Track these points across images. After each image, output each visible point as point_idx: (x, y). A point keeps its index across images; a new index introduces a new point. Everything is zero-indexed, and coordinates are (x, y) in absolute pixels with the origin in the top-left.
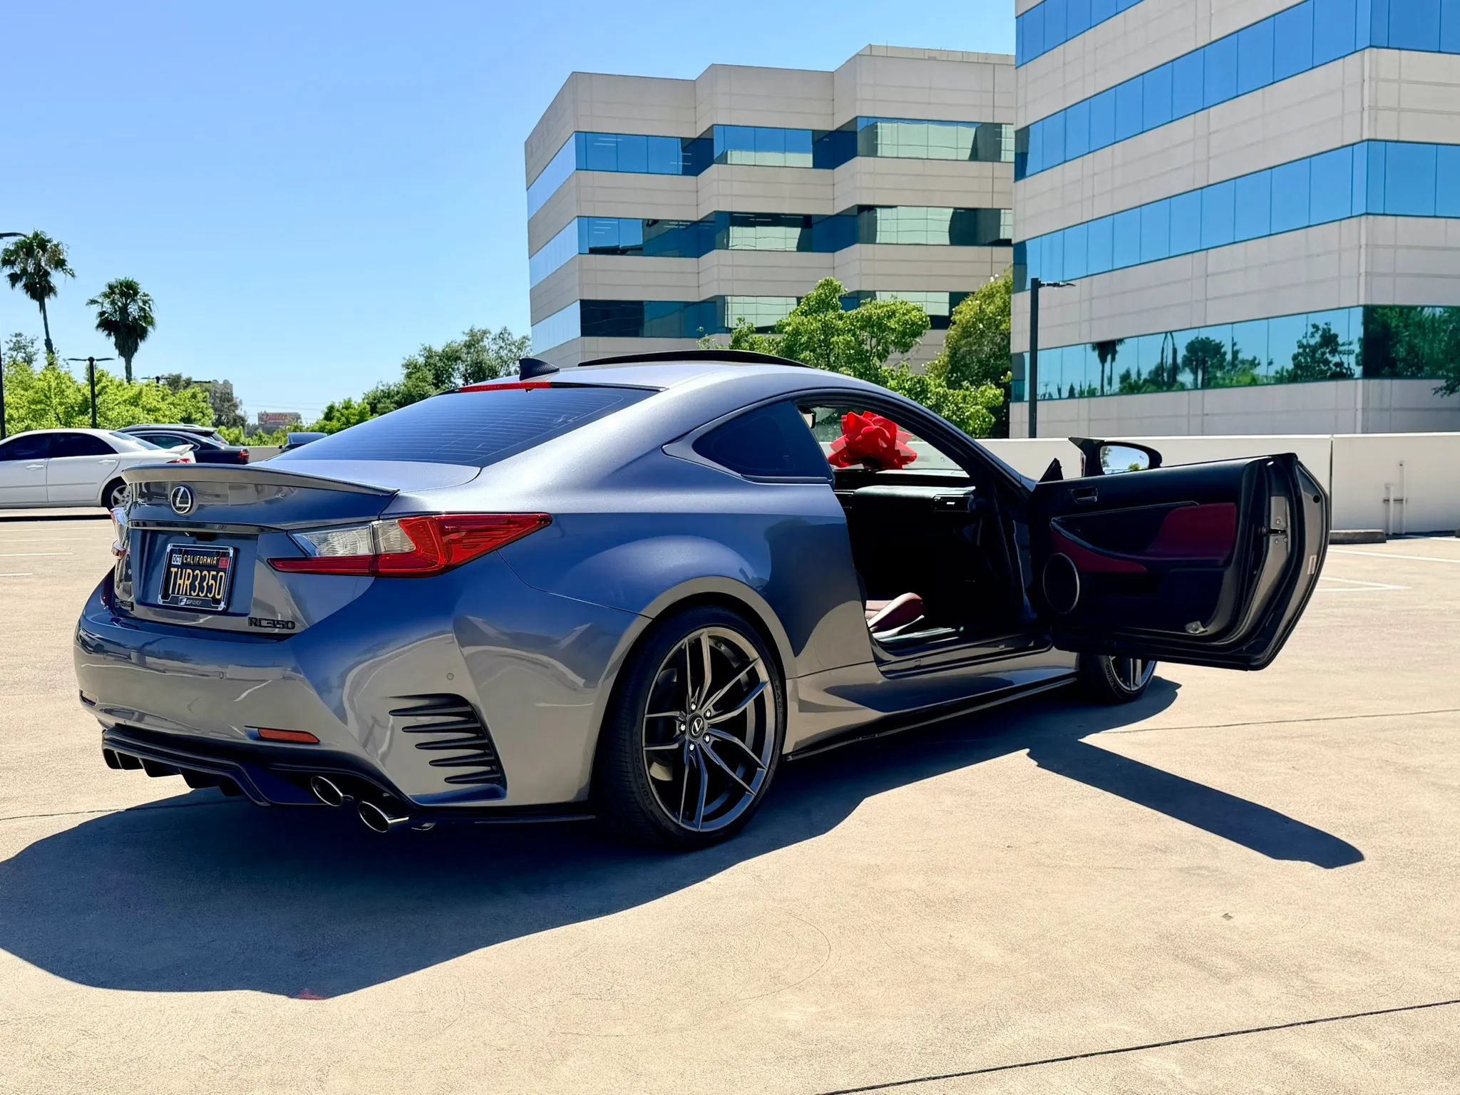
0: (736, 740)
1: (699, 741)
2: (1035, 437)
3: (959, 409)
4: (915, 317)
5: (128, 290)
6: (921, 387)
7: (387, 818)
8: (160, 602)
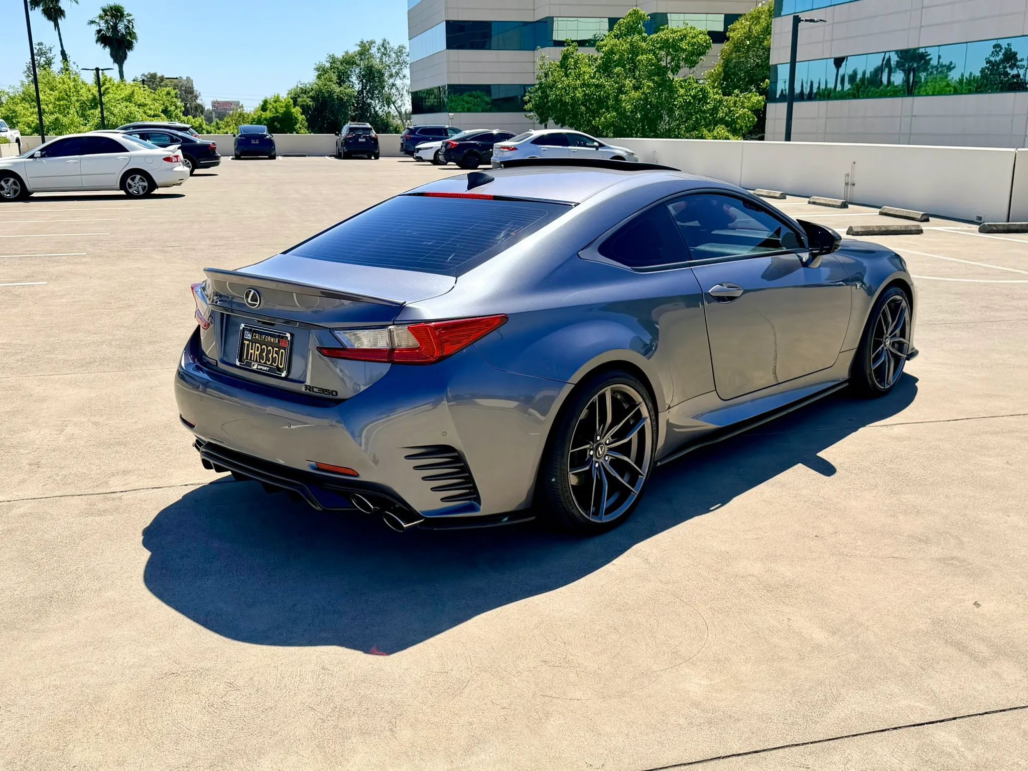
0: (626, 459)
1: (601, 460)
2: (790, 140)
3: (730, 111)
4: (701, 39)
5: (116, 13)
6: (703, 94)
7: (403, 524)
8: (238, 363)
